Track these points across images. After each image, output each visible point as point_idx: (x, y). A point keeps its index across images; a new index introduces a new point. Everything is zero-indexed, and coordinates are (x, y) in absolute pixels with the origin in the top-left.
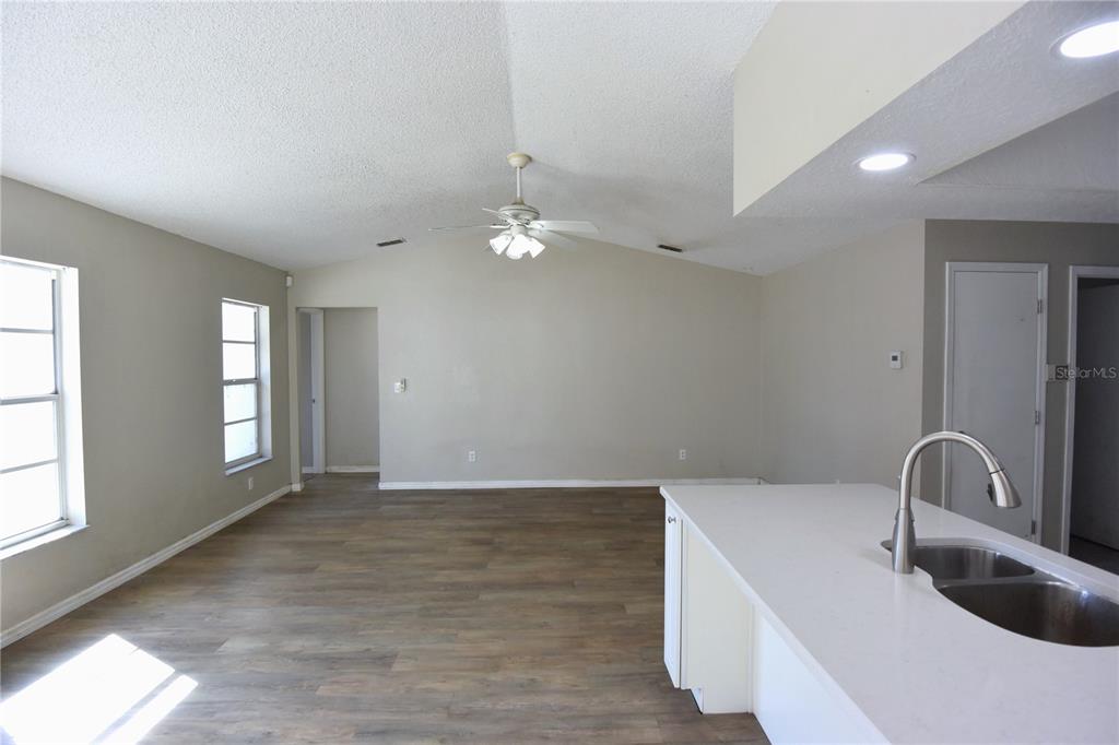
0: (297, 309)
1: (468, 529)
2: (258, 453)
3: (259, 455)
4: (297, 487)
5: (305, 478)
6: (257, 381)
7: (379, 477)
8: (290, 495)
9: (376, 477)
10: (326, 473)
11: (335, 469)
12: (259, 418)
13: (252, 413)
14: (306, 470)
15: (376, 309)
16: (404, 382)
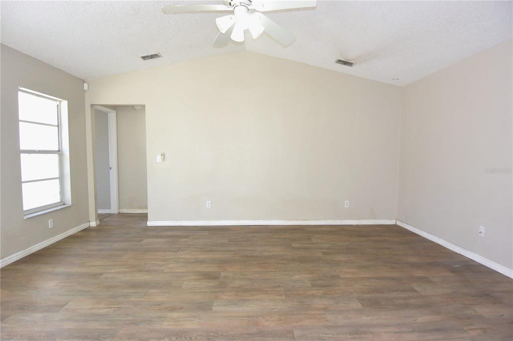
0: (92, 106)
1: (202, 262)
2: (61, 202)
3: (62, 202)
4: (93, 224)
5: (101, 217)
6: (59, 152)
7: (147, 217)
8: (87, 230)
9: (144, 217)
10: (119, 213)
11: (125, 211)
12: (61, 178)
13: (57, 174)
14: (100, 211)
15: (143, 107)
16: (163, 155)
